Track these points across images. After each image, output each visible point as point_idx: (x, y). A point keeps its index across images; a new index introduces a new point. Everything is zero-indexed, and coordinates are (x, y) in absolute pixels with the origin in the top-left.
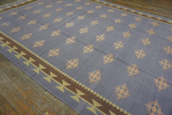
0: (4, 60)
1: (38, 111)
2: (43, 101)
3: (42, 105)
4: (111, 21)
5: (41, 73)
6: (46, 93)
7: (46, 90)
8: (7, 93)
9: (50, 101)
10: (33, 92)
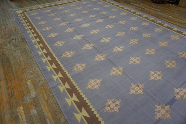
0: (23, 41)
1: (26, 77)
2: (32, 73)
3: (30, 75)
4: (127, 27)
5: (42, 55)
6: (38, 68)
7: (38, 67)
8: (14, 62)
9: (37, 74)
10: (29, 66)
